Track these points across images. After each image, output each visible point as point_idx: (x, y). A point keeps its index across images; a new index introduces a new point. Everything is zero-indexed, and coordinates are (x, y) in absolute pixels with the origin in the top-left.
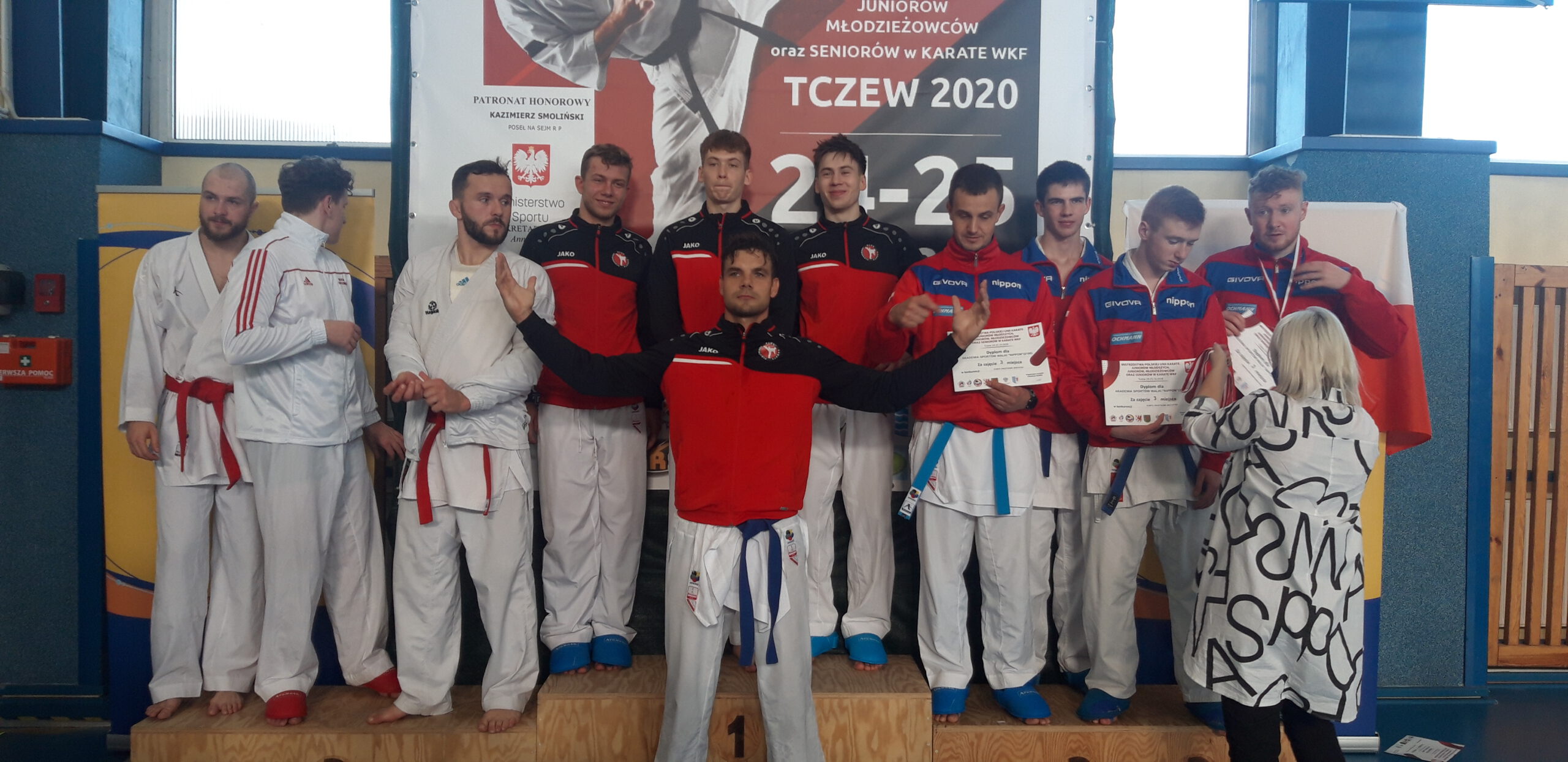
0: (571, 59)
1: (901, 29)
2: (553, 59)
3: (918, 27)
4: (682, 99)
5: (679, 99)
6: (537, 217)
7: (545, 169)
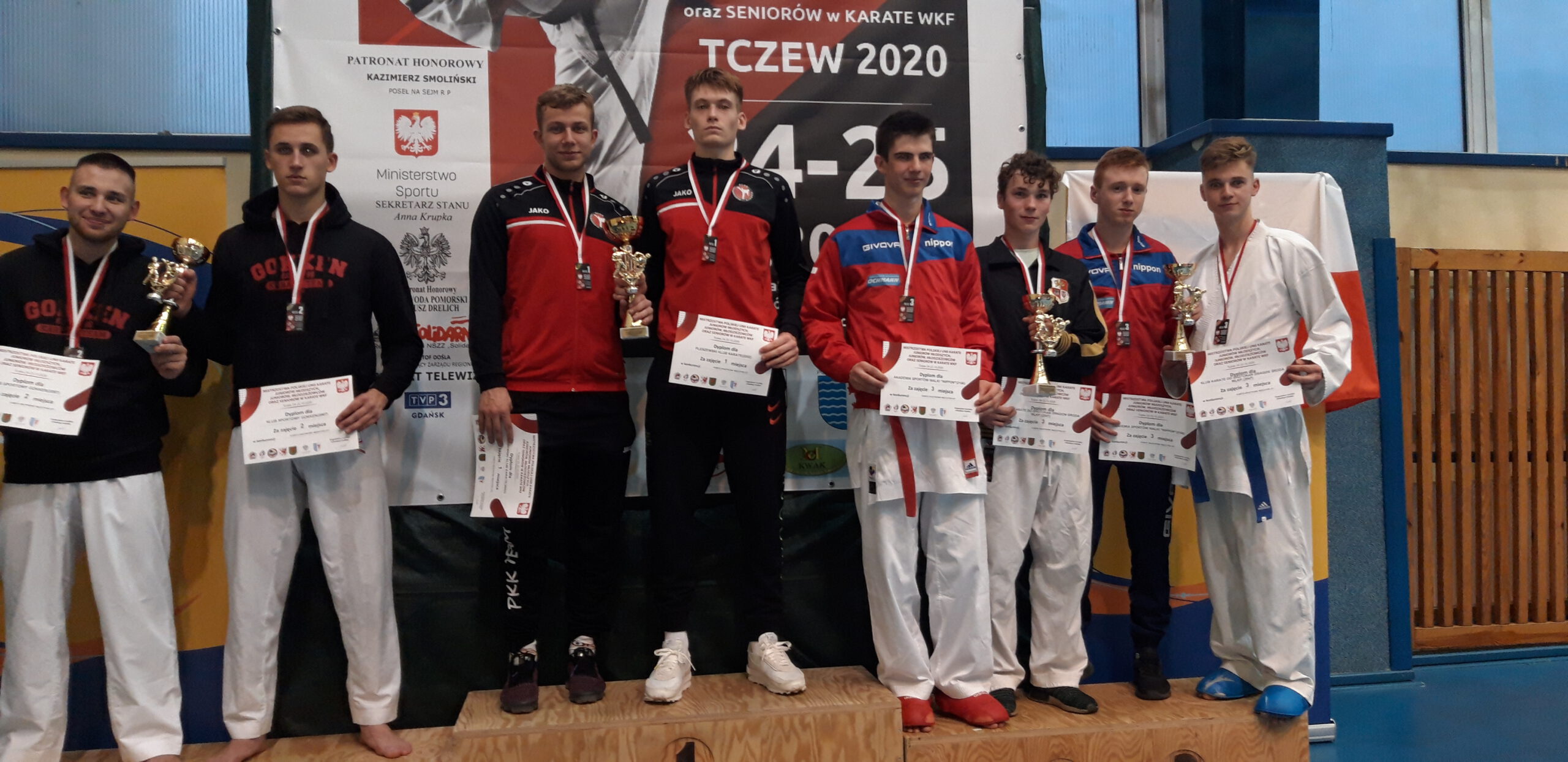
0: (460, 16)
2: (439, 16)
4: (587, 61)
5: (584, 61)
6: (425, 191)
7: (432, 138)
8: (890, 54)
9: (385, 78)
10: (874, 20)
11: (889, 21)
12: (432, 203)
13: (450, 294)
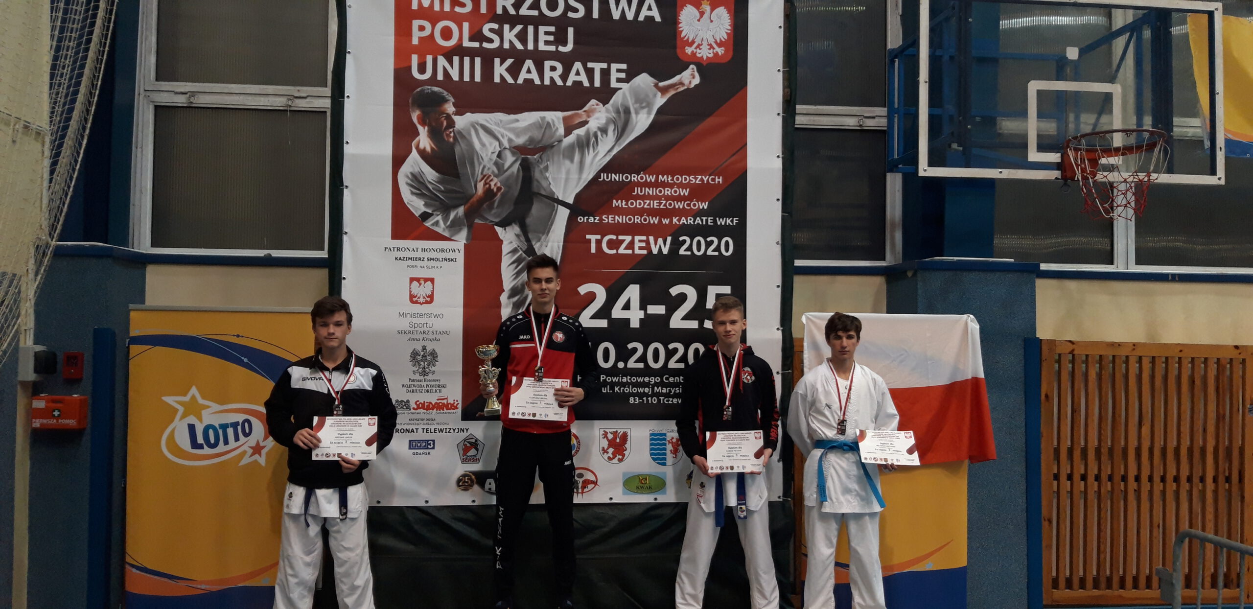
0: (449, 223)
1: (660, 206)
2: (437, 223)
3: (670, 205)
4: (521, 248)
5: (519, 248)
6: (425, 325)
7: (431, 294)
8: (699, 243)
9: (405, 259)
10: (690, 223)
11: (699, 224)
12: (429, 331)
13: (437, 383)
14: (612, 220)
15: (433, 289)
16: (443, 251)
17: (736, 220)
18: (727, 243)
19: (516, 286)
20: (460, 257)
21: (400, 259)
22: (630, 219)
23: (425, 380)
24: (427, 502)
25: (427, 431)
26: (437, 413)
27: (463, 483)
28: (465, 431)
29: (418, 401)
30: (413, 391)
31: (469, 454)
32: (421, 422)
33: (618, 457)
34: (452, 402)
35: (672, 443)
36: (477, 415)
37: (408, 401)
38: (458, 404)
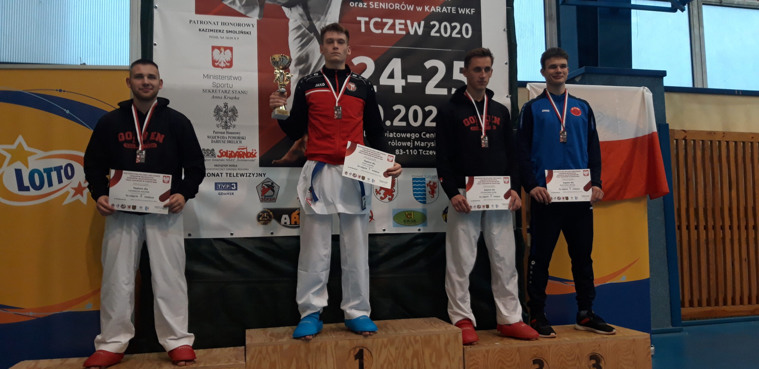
0: (244, 2)
2: (233, 2)
4: (304, 26)
5: (302, 26)
6: (226, 85)
7: (230, 60)
8: (445, 27)
9: (208, 30)
10: (438, 11)
11: (445, 12)
12: (230, 91)
13: (237, 135)
14: (377, 6)
15: (232, 56)
16: (239, 25)
17: (473, 10)
18: (467, 28)
19: (302, 56)
20: (254, 31)
21: (203, 30)
22: (391, 6)
23: (228, 133)
24: (232, 234)
25: (230, 175)
26: (238, 160)
27: (262, 218)
28: (263, 175)
29: (222, 150)
30: (217, 142)
31: (266, 194)
32: (225, 167)
33: (388, 197)
34: (251, 152)
35: (430, 186)
36: (272, 162)
37: (213, 150)
38: (256, 153)
